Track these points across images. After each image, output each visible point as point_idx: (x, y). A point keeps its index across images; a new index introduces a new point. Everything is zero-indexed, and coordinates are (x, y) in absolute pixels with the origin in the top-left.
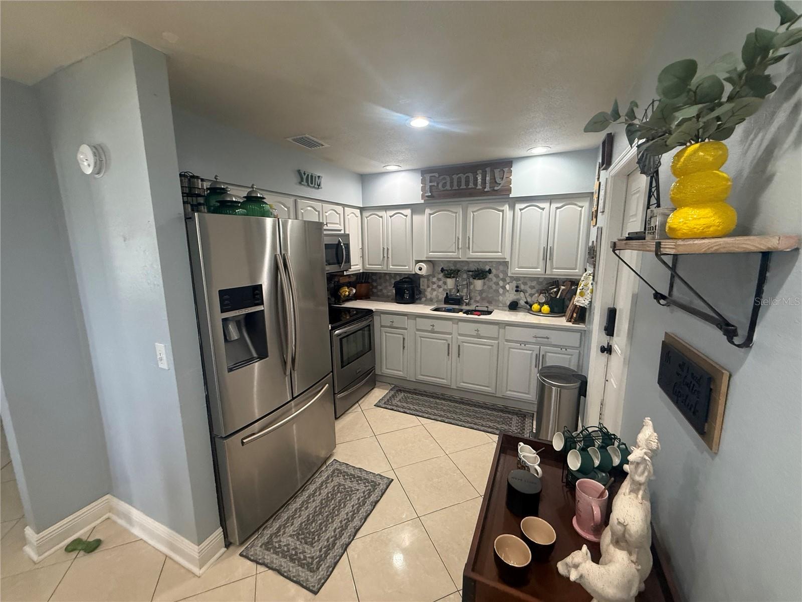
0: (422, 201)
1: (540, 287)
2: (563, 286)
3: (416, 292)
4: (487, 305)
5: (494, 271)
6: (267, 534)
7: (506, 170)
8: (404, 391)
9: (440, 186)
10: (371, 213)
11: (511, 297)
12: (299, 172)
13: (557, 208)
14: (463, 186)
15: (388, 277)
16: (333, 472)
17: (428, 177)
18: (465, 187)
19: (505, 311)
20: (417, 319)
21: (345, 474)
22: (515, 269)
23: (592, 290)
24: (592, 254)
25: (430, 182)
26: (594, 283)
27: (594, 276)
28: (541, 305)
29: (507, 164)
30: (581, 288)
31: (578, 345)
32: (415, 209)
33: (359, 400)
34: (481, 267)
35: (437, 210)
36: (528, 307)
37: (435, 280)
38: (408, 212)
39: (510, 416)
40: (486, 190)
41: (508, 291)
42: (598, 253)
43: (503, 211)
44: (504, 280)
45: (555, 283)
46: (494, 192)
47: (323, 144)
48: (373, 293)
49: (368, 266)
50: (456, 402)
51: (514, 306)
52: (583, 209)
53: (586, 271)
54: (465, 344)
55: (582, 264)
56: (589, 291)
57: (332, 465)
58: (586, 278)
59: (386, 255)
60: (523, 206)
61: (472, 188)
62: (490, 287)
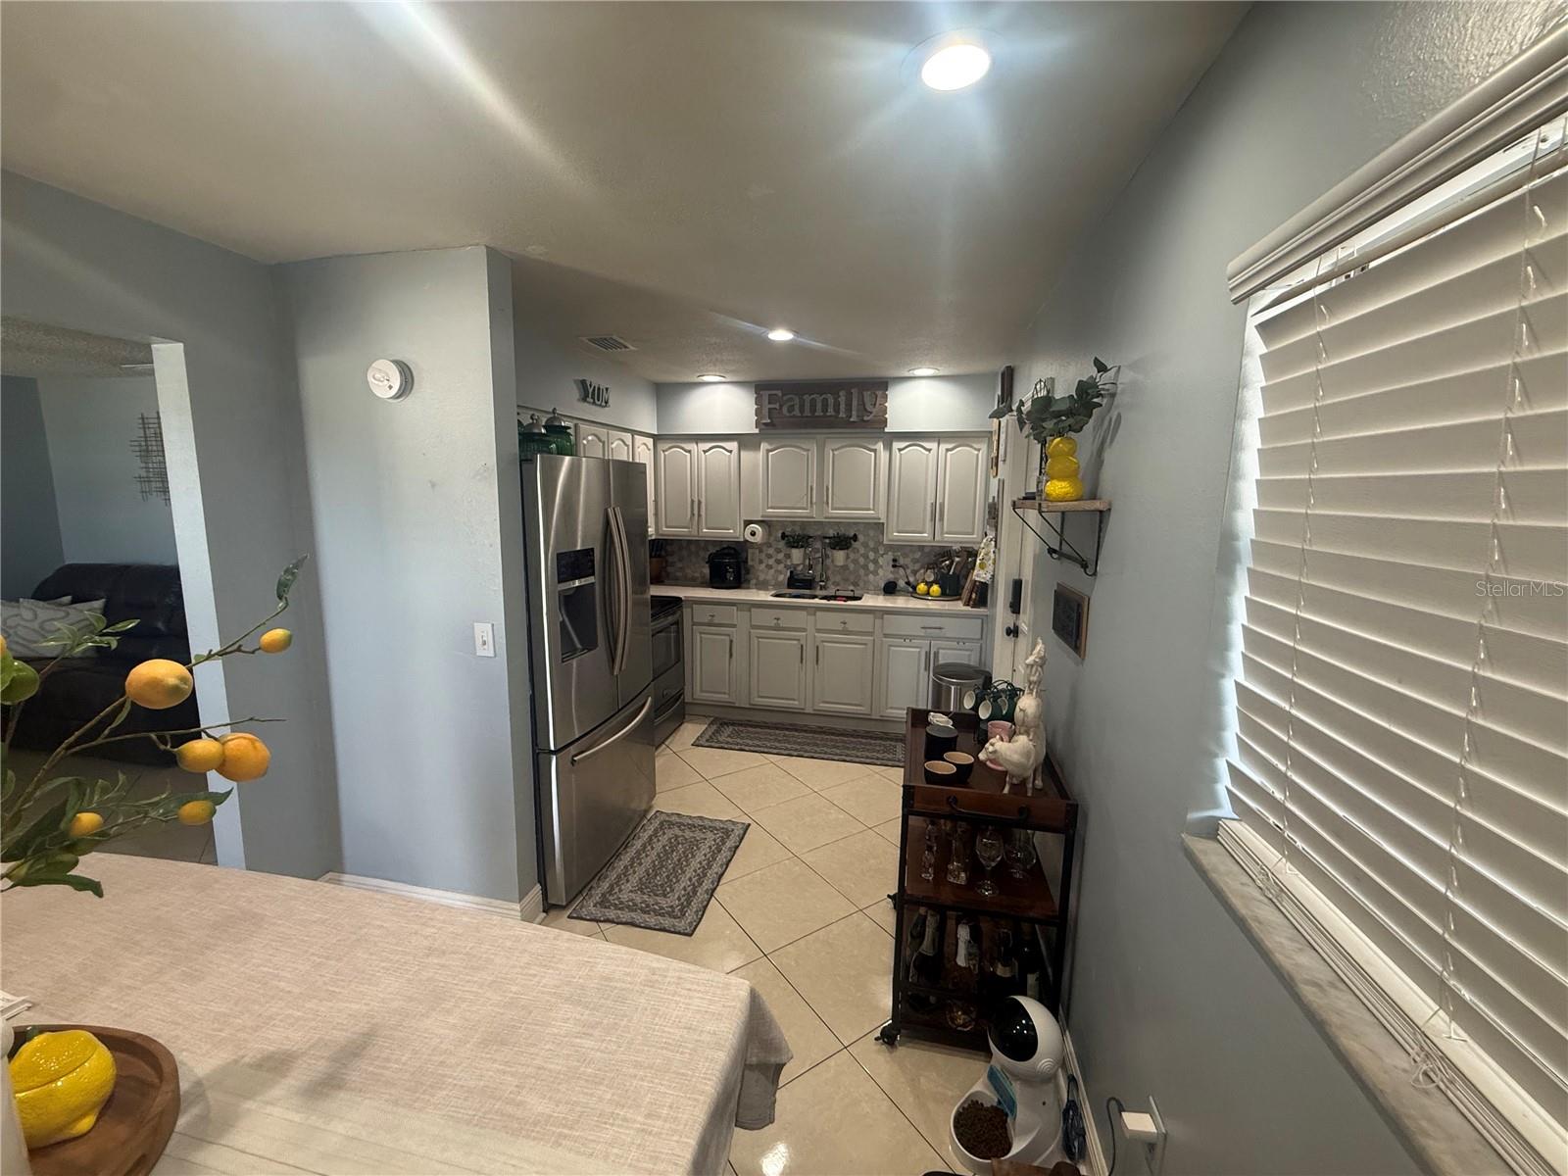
0: (757, 431)
1: (927, 560)
2: (958, 557)
3: (743, 572)
4: (852, 588)
5: (861, 538)
6: (597, 894)
7: (879, 393)
8: (733, 724)
9: (785, 410)
10: (670, 445)
11: (885, 574)
12: (583, 382)
13: (948, 450)
14: (819, 413)
15: (693, 548)
16: (662, 824)
17: (766, 394)
18: (822, 414)
19: (878, 595)
20: (753, 610)
21: (680, 825)
22: (894, 535)
23: (995, 560)
24: (993, 513)
25: (769, 403)
26: (997, 551)
27: (996, 542)
28: (929, 584)
29: (881, 385)
30: (981, 557)
31: (979, 636)
32: (744, 441)
33: (667, 738)
34: (842, 531)
35: (778, 445)
36: (912, 591)
37: (771, 551)
38: (733, 445)
39: (893, 743)
40: (852, 420)
41: (881, 567)
42: (1000, 509)
43: (875, 451)
44: (875, 550)
45: (946, 553)
46: (862, 424)
47: (628, 345)
48: (668, 574)
49: (665, 529)
50: (815, 732)
51: (890, 589)
52: (980, 453)
53: (986, 535)
54: (825, 644)
55: (981, 527)
56: (991, 562)
57: (656, 817)
58: (987, 545)
59: (696, 512)
60: (903, 445)
61: (831, 416)
62: (855, 561)
